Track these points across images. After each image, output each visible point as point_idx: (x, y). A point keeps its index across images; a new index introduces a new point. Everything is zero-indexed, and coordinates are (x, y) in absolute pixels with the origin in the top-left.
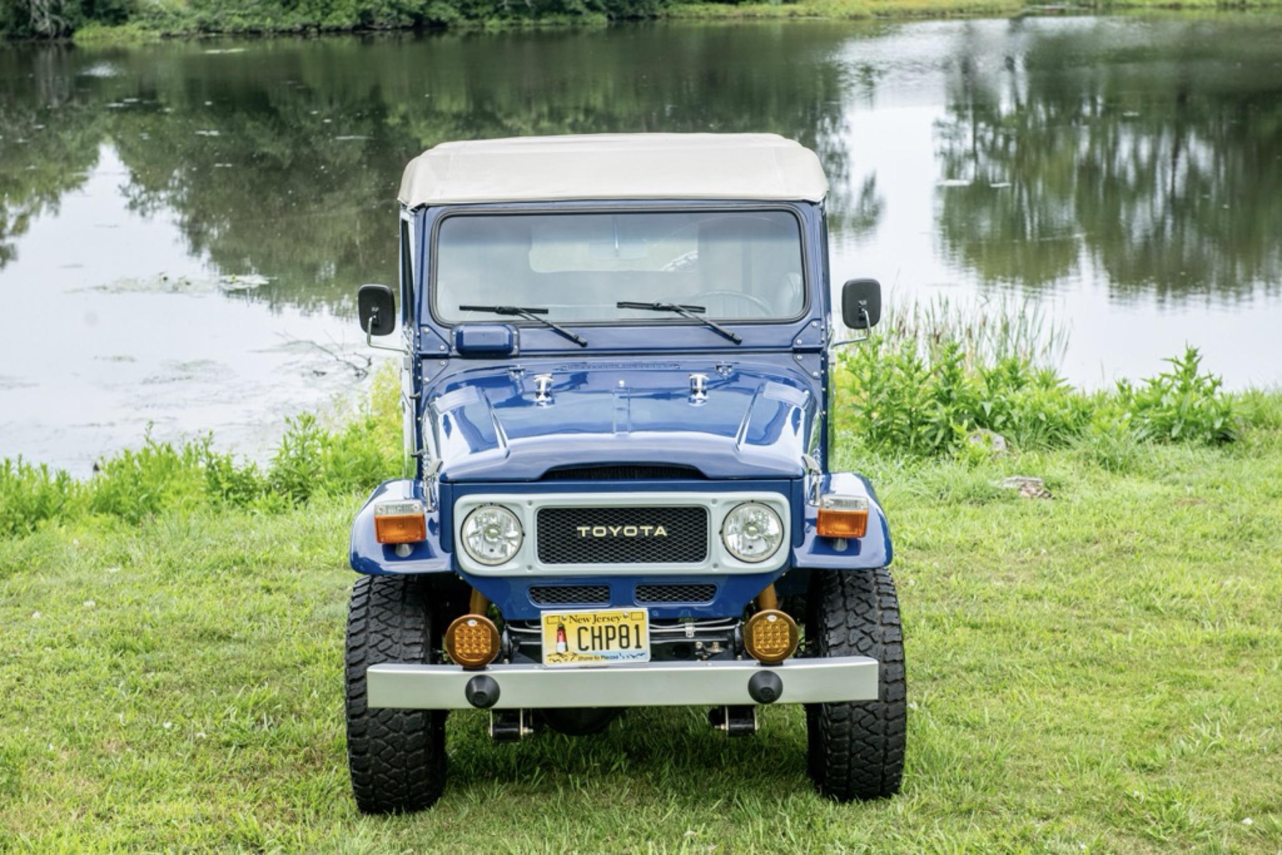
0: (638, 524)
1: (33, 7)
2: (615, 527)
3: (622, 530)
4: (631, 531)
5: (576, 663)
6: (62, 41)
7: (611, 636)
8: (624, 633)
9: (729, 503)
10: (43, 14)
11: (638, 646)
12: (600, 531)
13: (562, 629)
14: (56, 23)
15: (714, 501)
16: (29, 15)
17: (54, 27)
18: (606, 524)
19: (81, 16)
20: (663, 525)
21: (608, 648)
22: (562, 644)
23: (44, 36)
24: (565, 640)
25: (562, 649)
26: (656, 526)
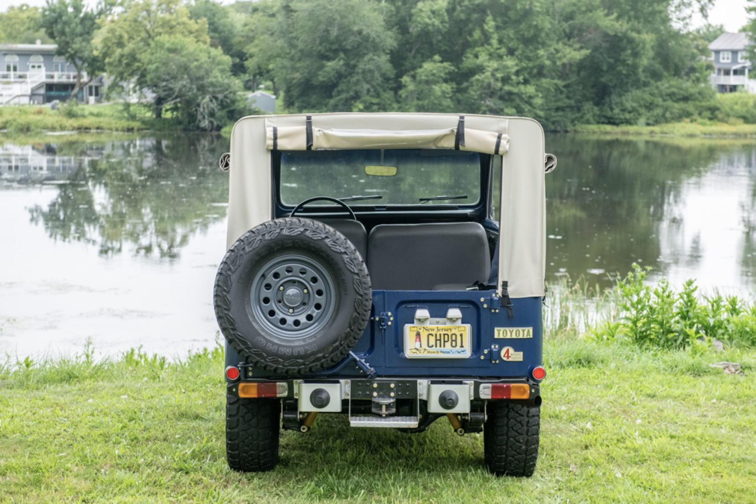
1: (199, 113)
6: (214, 133)
10: (204, 117)
14: (212, 123)
16: (196, 118)
17: (210, 125)
19: (226, 118)
23: (204, 130)
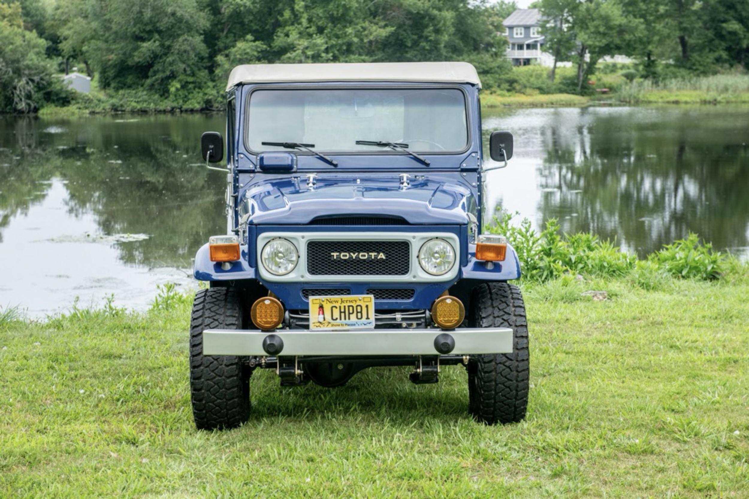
0: (368, 251)
2: (354, 254)
3: (358, 255)
4: (363, 256)
5: (330, 328)
7: (351, 311)
8: (359, 310)
9: (423, 238)
11: (368, 318)
12: (345, 256)
13: (321, 307)
15: (414, 237)
18: (349, 251)
20: (383, 252)
21: (349, 319)
22: (321, 316)
24: (323, 313)
25: (321, 320)
26: (379, 253)
